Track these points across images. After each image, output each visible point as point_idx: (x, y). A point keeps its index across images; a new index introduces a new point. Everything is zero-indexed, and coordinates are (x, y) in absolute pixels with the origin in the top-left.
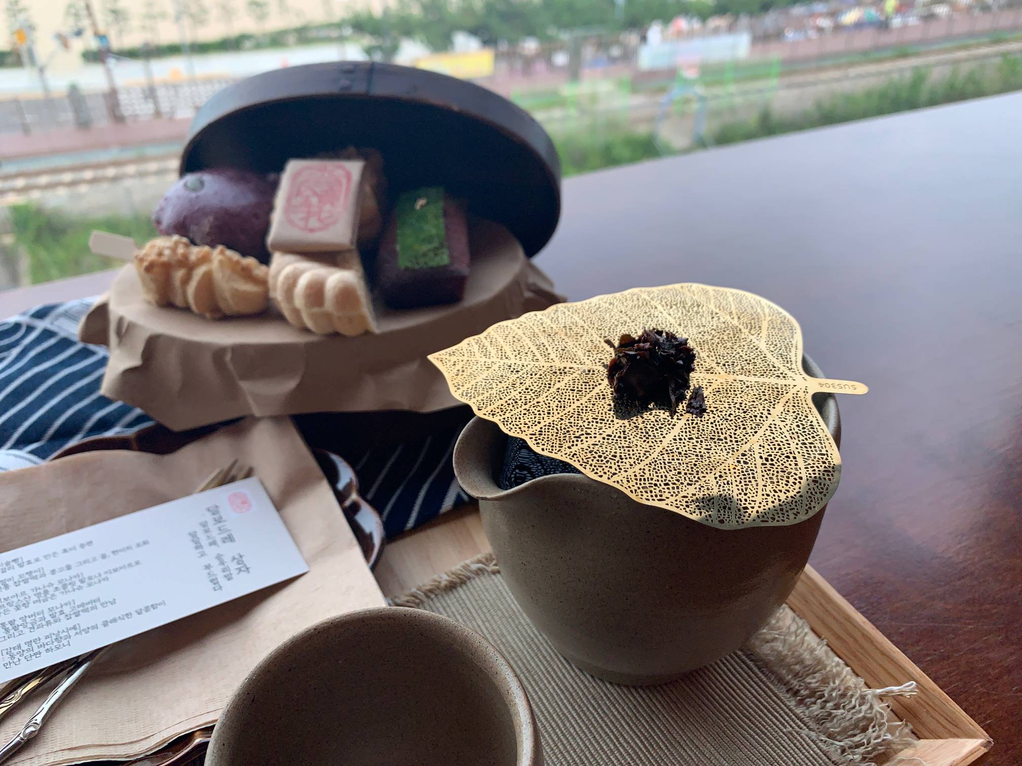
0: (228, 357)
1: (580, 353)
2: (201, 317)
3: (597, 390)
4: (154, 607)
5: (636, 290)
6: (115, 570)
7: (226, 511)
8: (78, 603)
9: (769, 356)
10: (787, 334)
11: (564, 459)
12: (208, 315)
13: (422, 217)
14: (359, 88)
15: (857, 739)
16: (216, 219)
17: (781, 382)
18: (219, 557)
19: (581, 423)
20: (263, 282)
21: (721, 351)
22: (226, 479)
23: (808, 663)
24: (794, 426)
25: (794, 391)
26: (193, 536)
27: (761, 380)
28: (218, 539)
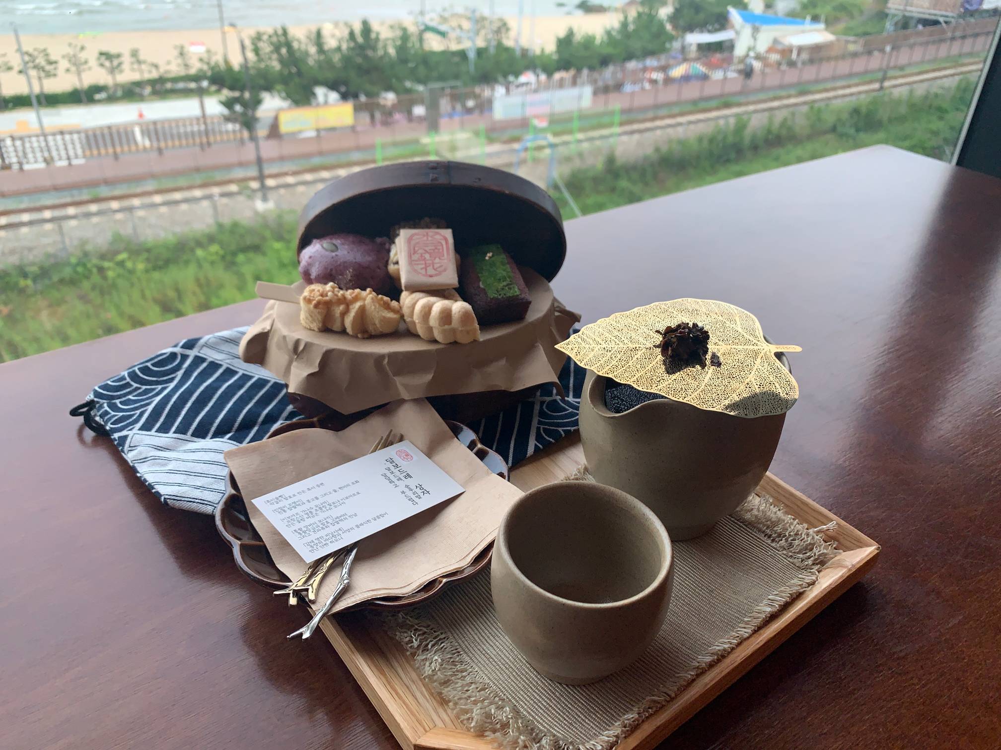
0: (386, 361)
1: (641, 339)
2: (355, 337)
4: (382, 516)
5: (657, 303)
6: (347, 498)
7: (398, 460)
8: (334, 517)
9: (745, 334)
10: (751, 323)
11: (655, 392)
12: (359, 335)
13: (493, 264)
14: (443, 180)
15: (808, 554)
16: (354, 270)
17: (756, 348)
18: (407, 486)
20: (398, 311)
21: (719, 334)
22: (387, 443)
23: (773, 520)
24: (769, 368)
25: (764, 351)
26: (385, 475)
27: (745, 347)
28: (402, 476)
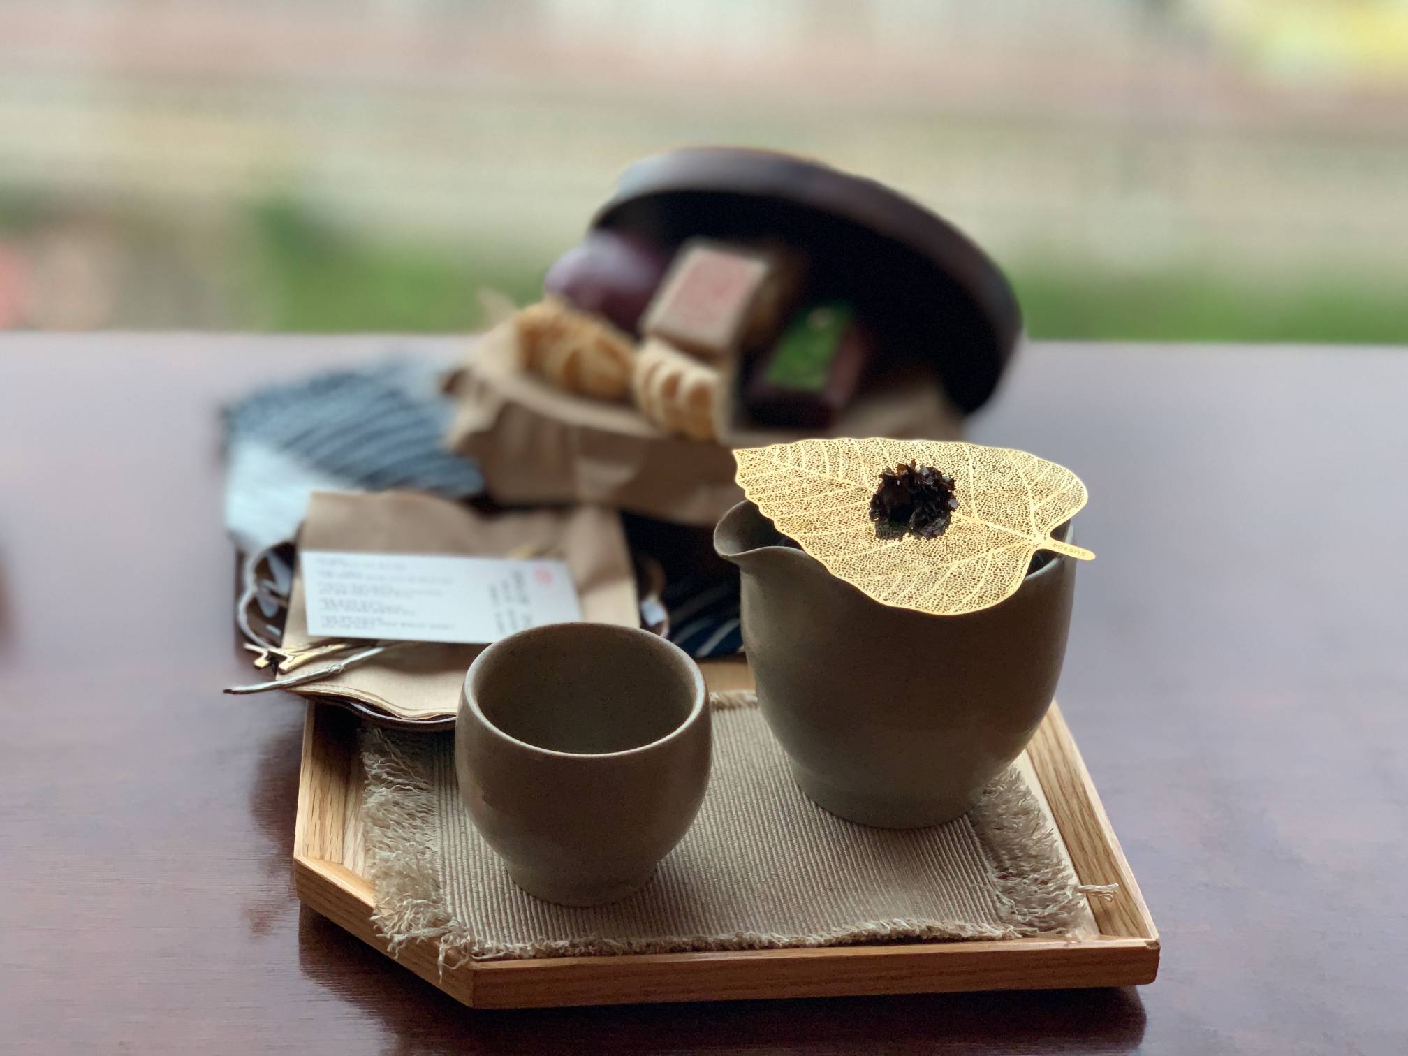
3: (858, 504)
5: (962, 444)
6: (419, 593)
7: (528, 580)
8: (384, 604)
9: (1032, 516)
17: (1022, 535)
19: (826, 521)
21: (992, 503)
24: (1001, 563)
25: (1028, 543)
26: (493, 589)
27: (1006, 530)
